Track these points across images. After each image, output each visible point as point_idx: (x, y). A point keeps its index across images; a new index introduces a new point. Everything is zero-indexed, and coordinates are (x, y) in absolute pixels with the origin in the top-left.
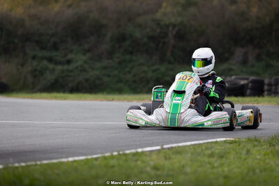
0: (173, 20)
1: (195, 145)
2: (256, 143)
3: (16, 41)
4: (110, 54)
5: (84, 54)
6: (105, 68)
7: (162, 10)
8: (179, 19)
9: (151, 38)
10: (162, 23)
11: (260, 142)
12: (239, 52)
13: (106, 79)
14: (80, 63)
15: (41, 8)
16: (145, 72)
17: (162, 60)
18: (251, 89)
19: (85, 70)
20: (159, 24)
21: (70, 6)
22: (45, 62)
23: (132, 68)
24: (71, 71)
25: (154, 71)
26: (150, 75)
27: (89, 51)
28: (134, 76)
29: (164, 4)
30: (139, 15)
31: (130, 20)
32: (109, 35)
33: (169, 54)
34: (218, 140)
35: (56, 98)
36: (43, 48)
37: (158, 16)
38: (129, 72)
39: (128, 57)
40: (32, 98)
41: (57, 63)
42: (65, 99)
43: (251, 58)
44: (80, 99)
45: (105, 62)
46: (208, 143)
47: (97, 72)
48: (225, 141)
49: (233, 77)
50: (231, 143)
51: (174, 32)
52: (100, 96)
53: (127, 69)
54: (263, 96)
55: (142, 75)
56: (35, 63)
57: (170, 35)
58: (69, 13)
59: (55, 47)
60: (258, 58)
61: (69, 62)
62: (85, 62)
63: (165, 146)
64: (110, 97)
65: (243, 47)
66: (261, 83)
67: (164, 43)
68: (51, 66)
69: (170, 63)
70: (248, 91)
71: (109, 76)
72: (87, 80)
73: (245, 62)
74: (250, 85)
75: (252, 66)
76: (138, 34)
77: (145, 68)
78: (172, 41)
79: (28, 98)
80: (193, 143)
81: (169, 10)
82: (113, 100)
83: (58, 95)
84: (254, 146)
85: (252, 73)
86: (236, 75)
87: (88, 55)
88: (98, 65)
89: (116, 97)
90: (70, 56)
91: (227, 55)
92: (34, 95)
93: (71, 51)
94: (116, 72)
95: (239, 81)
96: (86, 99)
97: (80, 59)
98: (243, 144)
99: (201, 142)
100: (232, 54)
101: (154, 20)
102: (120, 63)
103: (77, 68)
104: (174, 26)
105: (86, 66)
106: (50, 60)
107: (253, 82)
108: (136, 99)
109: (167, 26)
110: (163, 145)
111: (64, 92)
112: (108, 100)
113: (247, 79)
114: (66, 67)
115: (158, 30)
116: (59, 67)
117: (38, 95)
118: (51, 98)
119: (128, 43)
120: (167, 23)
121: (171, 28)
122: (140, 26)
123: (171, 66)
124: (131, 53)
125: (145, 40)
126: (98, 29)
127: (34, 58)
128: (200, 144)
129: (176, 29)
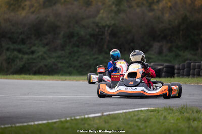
0: (108, 23)
1: (126, 112)
2: (170, 111)
4: (63, 47)
5: (44, 47)
6: (59, 57)
7: (100, 15)
8: (113, 22)
10: (100, 25)
11: (173, 111)
12: (156, 46)
13: (60, 65)
14: (41, 53)
15: (12, 14)
16: (88, 60)
17: (100, 51)
18: (165, 72)
19: (45, 59)
20: (98, 25)
21: (33, 12)
22: (16, 53)
23: (78, 57)
24: (35, 59)
25: (94, 59)
26: (92, 62)
27: (47, 44)
28: (80, 63)
29: (102, 11)
30: (83, 19)
31: (77, 22)
32: (62, 33)
33: (105, 47)
34: (143, 109)
35: (24, 79)
36: (14, 43)
37: (97, 19)
38: (77, 60)
39: (75, 49)
40: (6, 79)
42: (31, 79)
43: (165, 50)
44: (42, 79)
45: (59, 53)
46: (135, 111)
47: (53, 60)
48: (148, 110)
49: (152, 64)
50: (152, 111)
51: (109, 31)
52: (56, 77)
53: (75, 58)
54: (174, 77)
55: (86, 62)
56: (8, 53)
57: (106, 33)
58: (33, 17)
59: (23, 42)
60: (170, 50)
61: (33, 52)
62: (45, 53)
63: (105, 114)
64: (63, 77)
65: (158, 41)
66: (172, 68)
67: (102, 39)
68: (20, 56)
70: (163, 74)
71: (62, 62)
72: (46, 66)
73: (160, 53)
74: (164, 69)
75: (166, 56)
76: (82, 33)
77: (88, 57)
78: (108, 38)
79: (4, 79)
80: (124, 111)
81: (104, 15)
82: (65, 80)
83: (26, 76)
84: (169, 114)
85: (166, 61)
86: (154, 62)
87: (47, 47)
88: (54, 55)
89: (67, 78)
90: (34, 48)
91: (147, 48)
92: (8, 76)
93: (34, 45)
94: (67, 60)
95: (156, 66)
96: (45, 79)
97: (41, 50)
98: (161, 112)
99: (131, 110)
100: (151, 46)
101: (94, 22)
102: (70, 53)
103: (39, 57)
104: (109, 27)
105: (46, 55)
106: (19, 51)
107: (167, 67)
108: (82, 80)
109: (104, 27)
110: (102, 113)
111: (30, 74)
112: (62, 80)
113: (162, 65)
114: (31, 56)
115: (97, 30)
116: (26, 56)
117: (11, 76)
118: (21, 79)
119: (75, 39)
120: (104, 24)
122: (84, 26)
124: (78, 46)
126: (54, 29)
127: (7, 49)
128: (129, 112)
129: (111, 29)
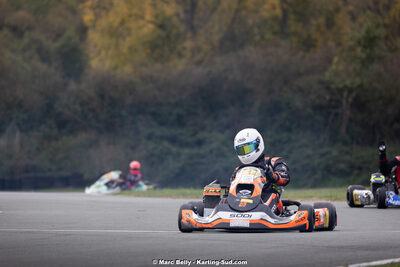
3: (124, 113)
9: (318, 108)
41: (183, 145)
69: (345, 143)
121: (345, 94)
123: (346, 149)
125: (309, 110)
